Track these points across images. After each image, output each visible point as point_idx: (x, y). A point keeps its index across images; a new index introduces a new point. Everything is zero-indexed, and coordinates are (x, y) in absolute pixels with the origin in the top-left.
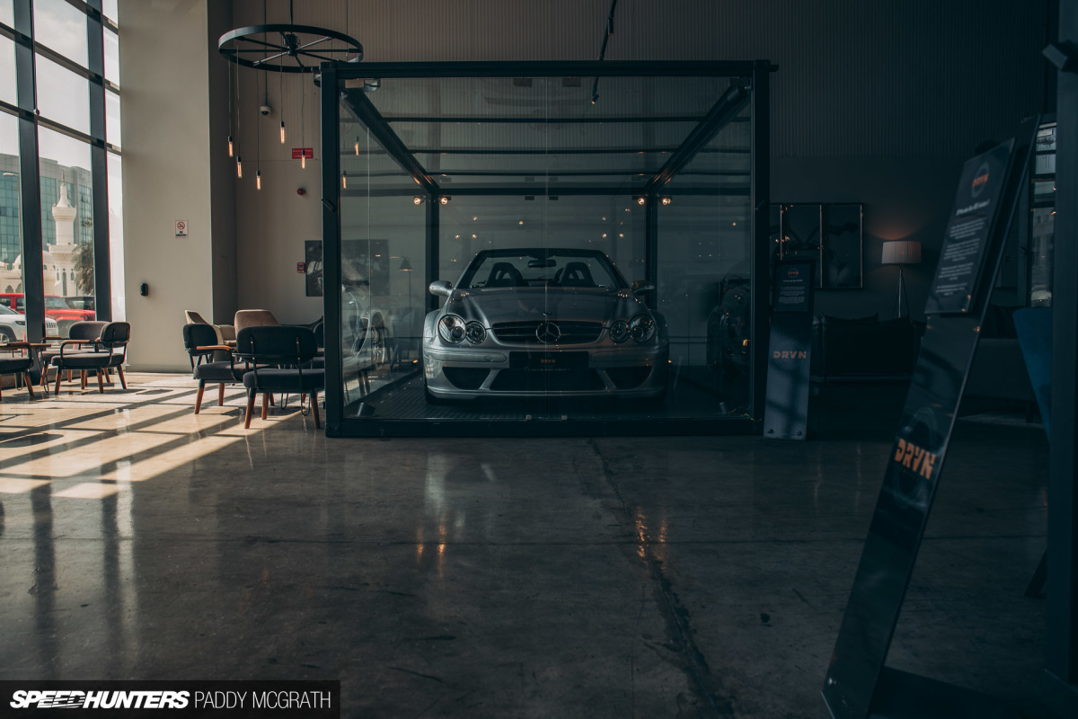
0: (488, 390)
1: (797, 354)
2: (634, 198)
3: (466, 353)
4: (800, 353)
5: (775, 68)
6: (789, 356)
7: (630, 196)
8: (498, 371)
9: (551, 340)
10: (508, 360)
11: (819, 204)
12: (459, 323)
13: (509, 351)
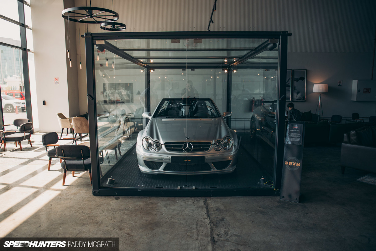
0: (163, 171)
1: (296, 164)
2: (223, 70)
3: (153, 154)
4: (297, 163)
5: (290, 35)
6: (292, 164)
7: (222, 69)
8: (166, 164)
9: (188, 150)
10: (171, 159)
11: (291, 70)
12: (150, 141)
13: (171, 156)
